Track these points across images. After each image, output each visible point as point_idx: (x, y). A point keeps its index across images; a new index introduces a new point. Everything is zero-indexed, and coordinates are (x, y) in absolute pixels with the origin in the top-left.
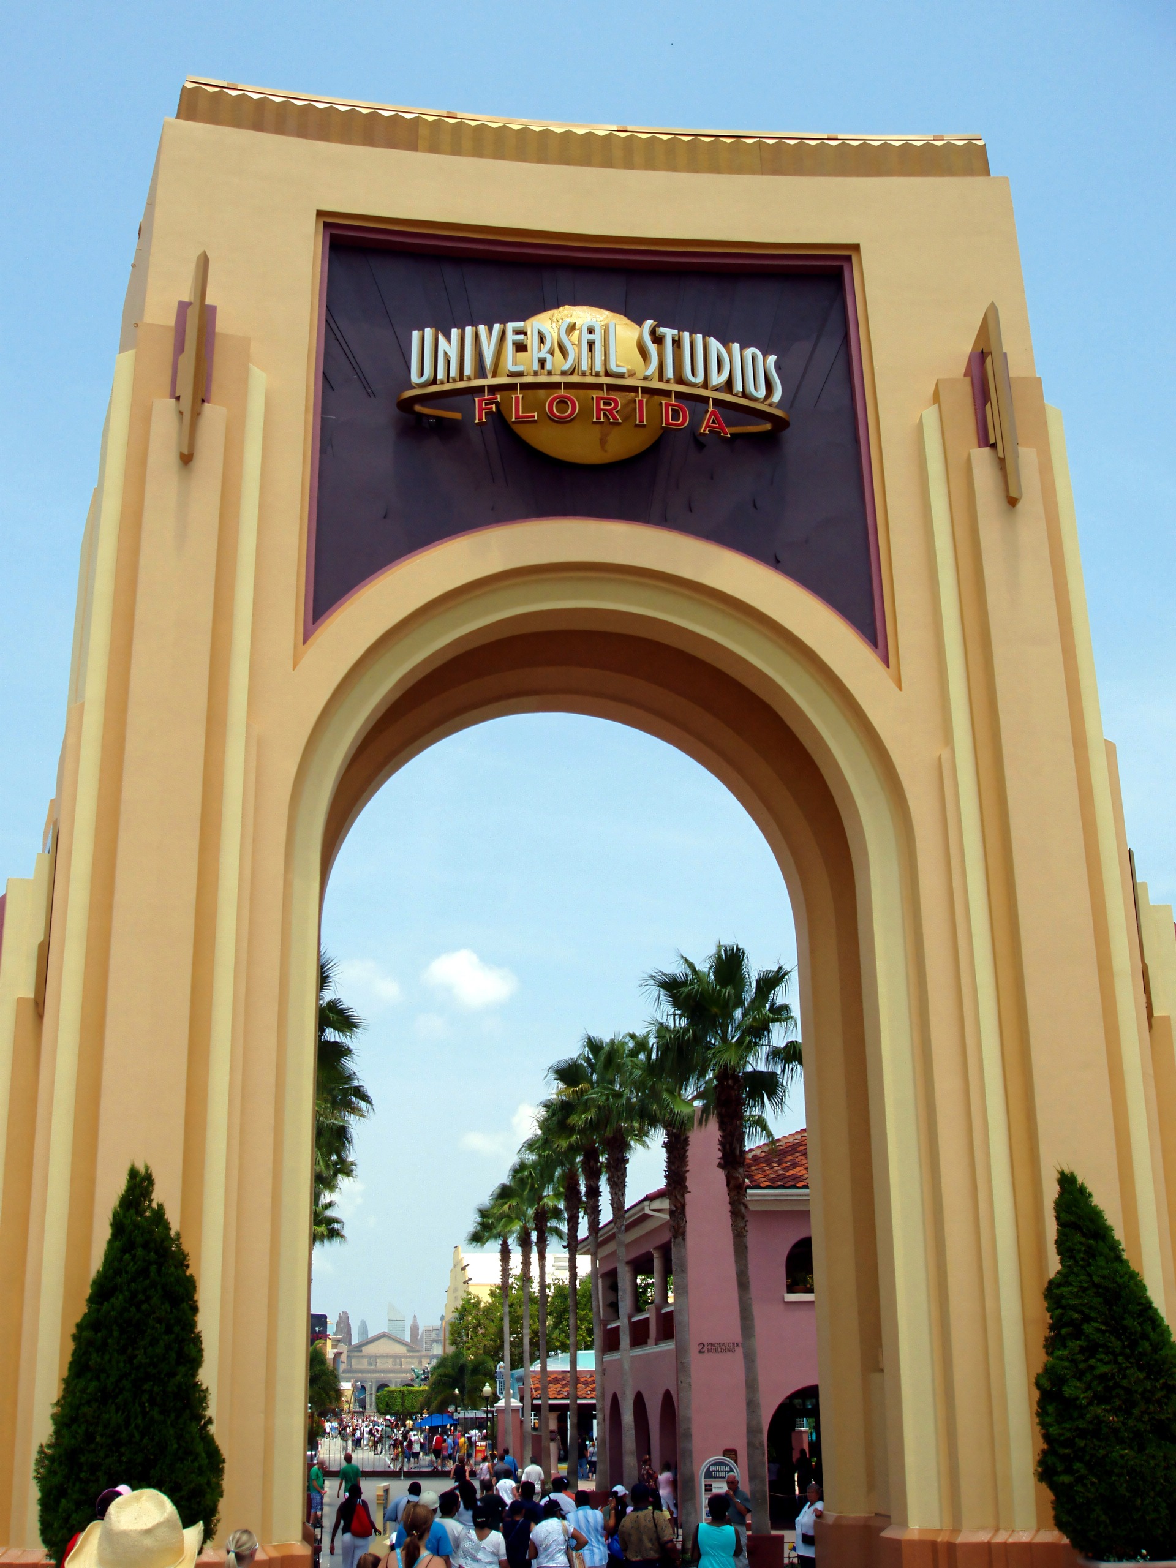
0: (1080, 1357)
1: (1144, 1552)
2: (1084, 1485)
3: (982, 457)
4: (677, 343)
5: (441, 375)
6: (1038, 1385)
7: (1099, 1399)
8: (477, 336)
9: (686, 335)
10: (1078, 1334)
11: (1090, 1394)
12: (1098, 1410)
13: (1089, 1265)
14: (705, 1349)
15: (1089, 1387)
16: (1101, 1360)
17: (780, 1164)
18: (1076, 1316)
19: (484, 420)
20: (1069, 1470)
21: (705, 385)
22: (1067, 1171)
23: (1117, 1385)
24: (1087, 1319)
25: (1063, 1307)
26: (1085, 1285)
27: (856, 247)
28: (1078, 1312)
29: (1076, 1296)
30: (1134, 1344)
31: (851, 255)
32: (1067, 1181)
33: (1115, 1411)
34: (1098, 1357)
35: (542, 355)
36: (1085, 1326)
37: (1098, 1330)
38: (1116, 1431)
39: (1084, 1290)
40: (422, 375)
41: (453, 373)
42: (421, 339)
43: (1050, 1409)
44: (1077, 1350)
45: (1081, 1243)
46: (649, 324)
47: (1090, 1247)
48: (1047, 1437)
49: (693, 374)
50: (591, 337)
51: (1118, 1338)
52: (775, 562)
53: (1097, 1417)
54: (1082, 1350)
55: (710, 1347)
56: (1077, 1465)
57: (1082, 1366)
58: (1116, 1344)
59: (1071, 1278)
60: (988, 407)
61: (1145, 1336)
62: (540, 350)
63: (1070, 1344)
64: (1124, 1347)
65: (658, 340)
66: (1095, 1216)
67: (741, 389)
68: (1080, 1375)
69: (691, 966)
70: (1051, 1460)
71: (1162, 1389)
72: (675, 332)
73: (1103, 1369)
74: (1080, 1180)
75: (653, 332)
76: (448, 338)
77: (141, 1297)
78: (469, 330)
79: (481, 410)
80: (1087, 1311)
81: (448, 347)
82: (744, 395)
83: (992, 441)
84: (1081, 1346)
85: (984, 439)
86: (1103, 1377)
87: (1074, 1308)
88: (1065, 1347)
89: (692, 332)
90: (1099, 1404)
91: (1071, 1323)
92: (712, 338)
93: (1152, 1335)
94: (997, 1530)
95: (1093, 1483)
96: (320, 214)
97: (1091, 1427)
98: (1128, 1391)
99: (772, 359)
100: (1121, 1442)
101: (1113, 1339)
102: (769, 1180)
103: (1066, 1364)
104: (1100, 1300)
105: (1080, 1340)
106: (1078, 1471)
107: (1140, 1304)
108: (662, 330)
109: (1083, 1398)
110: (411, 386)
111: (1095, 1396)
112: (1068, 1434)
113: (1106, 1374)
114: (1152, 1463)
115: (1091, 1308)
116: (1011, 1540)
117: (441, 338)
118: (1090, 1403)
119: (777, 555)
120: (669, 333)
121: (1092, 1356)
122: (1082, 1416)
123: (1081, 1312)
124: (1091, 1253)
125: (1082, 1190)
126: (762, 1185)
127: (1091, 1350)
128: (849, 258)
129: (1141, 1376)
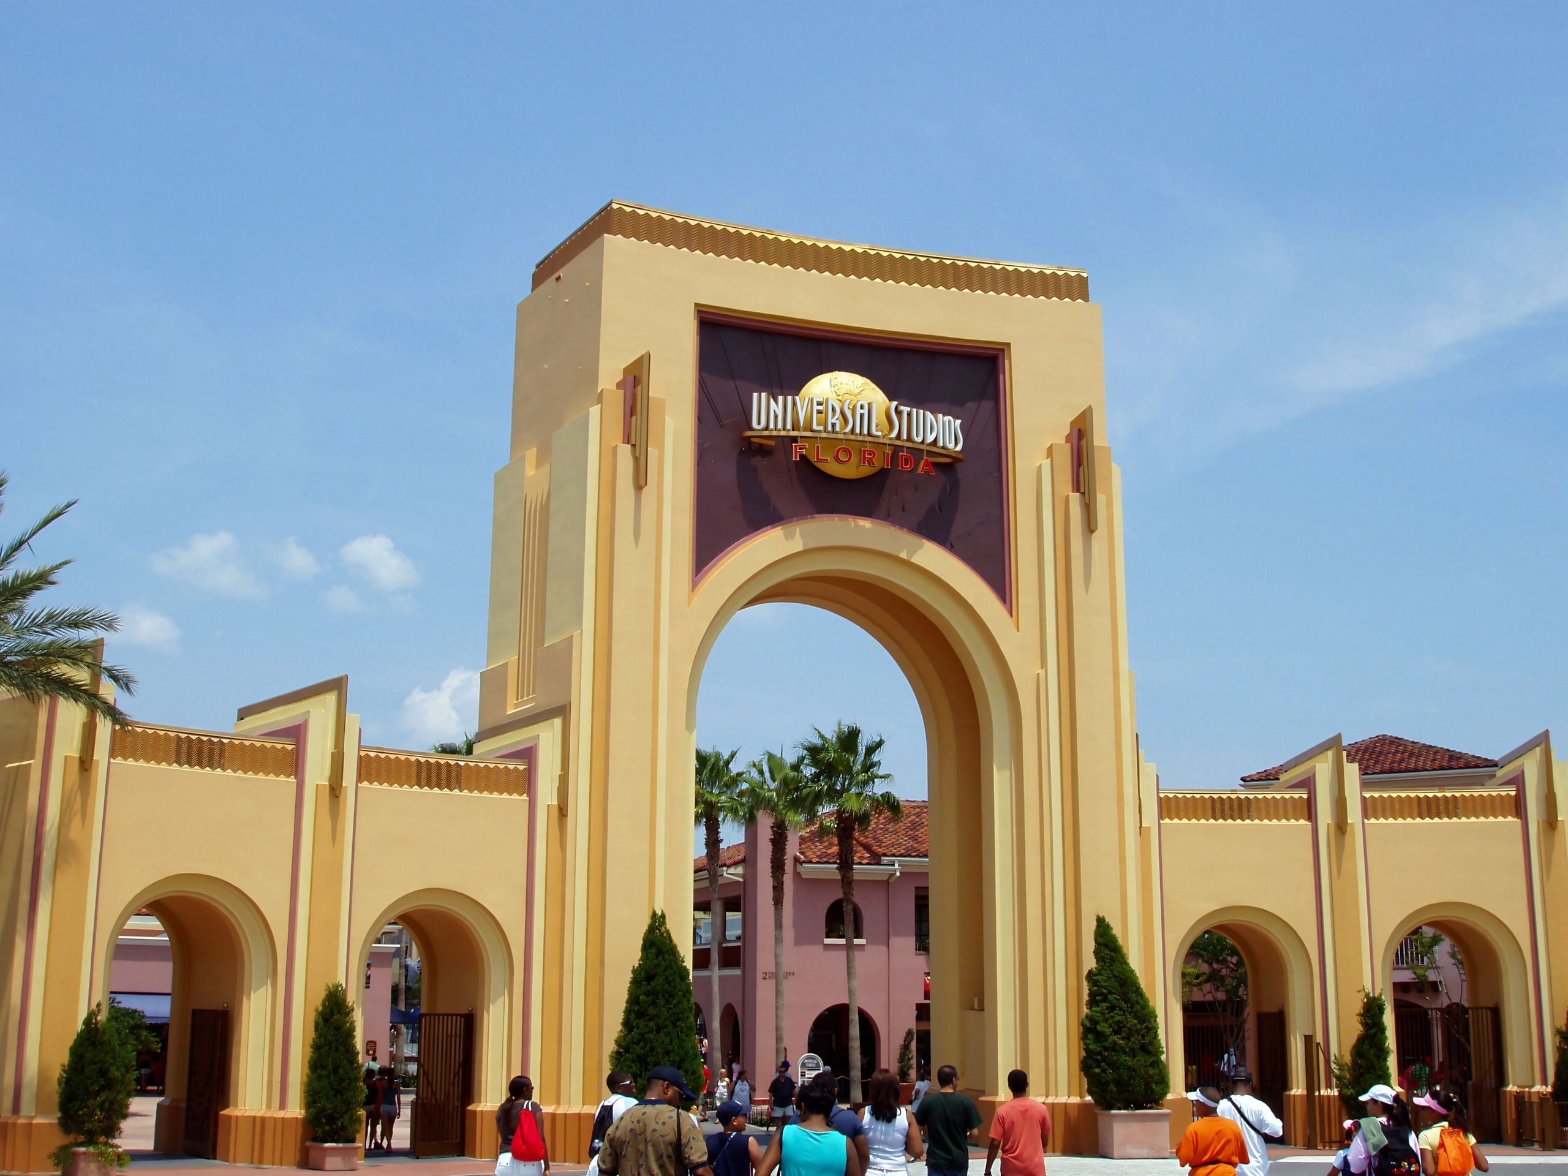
0: (1107, 1011)
1: (1132, 1106)
2: (1106, 1073)
3: (1075, 497)
4: (909, 414)
5: (772, 426)
6: (1082, 1025)
7: (1116, 1032)
8: (794, 404)
9: (915, 410)
10: (1105, 1000)
11: (1111, 1030)
12: (1115, 1038)
13: (1112, 966)
14: (767, 977)
15: (1110, 1026)
16: (1117, 1014)
17: (821, 843)
18: (1105, 991)
19: (798, 459)
20: (1098, 1066)
21: (922, 442)
22: (1101, 915)
23: (1124, 1026)
24: (1110, 993)
25: (1098, 986)
26: (1110, 976)
27: (1008, 345)
28: (1106, 989)
29: (1105, 981)
30: (1132, 1007)
31: (1004, 349)
32: (1101, 922)
33: (1123, 1039)
34: (1116, 1012)
35: (834, 421)
36: (1109, 996)
37: (1116, 998)
38: (1123, 1048)
39: (1109, 978)
40: (759, 424)
41: (780, 426)
42: (759, 400)
43: (1090, 1036)
44: (1105, 1007)
45: (1108, 954)
46: (895, 403)
47: (1112, 956)
48: (1087, 1050)
49: (917, 436)
50: (862, 411)
51: (1126, 1003)
52: (951, 548)
53: (1114, 1041)
54: (1108, 1008)
55: (770, 975)
56: (1103, 1064)
57: (1106, 1016)
58: (1123, 1005)
59: (1103, 971)
60: (1082, 468)
61: (1138, 1003)
62: (832, 418)
63: (1100, 1004)
64: (1128, 1007)
65: (898, 413)
66: (1114, 939)
67: (942, 445)
68: (1106, 1020)
69: (822, 736)
70: (1089, 1062)
71: (1145, 1028)
72: (909, 409)
73: (1119, 1018)
74: (1107, 920)
75: (896, 408)
76: (776, 401)
77: (671, 978)
78: (790, 398)
79: (796, 452)
80: (1111, 989)
81: (776, 408)
82: (943, 448)
83: (1082, 491)
84: (1107, 1006)
85: (1077, 488)
86: (1118, 1022)
87: (1104, 987)
88: (1098, 1006)
89: (918, 408)
90: (1115, 1035)
91: (1102, 994)
92: (928, 412)
93: (1141, 1001)
94: (1047, 1096)
95: (1110, 1073)
96: (696, 305)
97: (1111, 1046)
98: (1129, 1029)
99: (958, 422)
100: (1125, 1053)
101: (1123, 1003)
102: (818, 856)
103: (1099, 1015)
104: (1117, 984)
105: (1106, 1002)
106: (1103, 1067)
107: (1136, 986)
108: (902, 408)
109: (1108, 1031)
110: (751, 429)
111: (1113, 1031)
112: (1099, 1049)
113: (1120, 1020)
114: (1139, 1064)
115: (1112, 987)
116: (1055, 1102)
117: (772, 401)
118: (1111, 1035)
119: (952, 543)
120: (905, 409)
121: (1112, 1011)
122: (1107, 1040)
123: (1108, 989)
124: (1113, 960)
125: (1108, 926)
126: (814, 861)
127: (1112, 1008)
128: (1003, 350)
129: (1136, 1022)
